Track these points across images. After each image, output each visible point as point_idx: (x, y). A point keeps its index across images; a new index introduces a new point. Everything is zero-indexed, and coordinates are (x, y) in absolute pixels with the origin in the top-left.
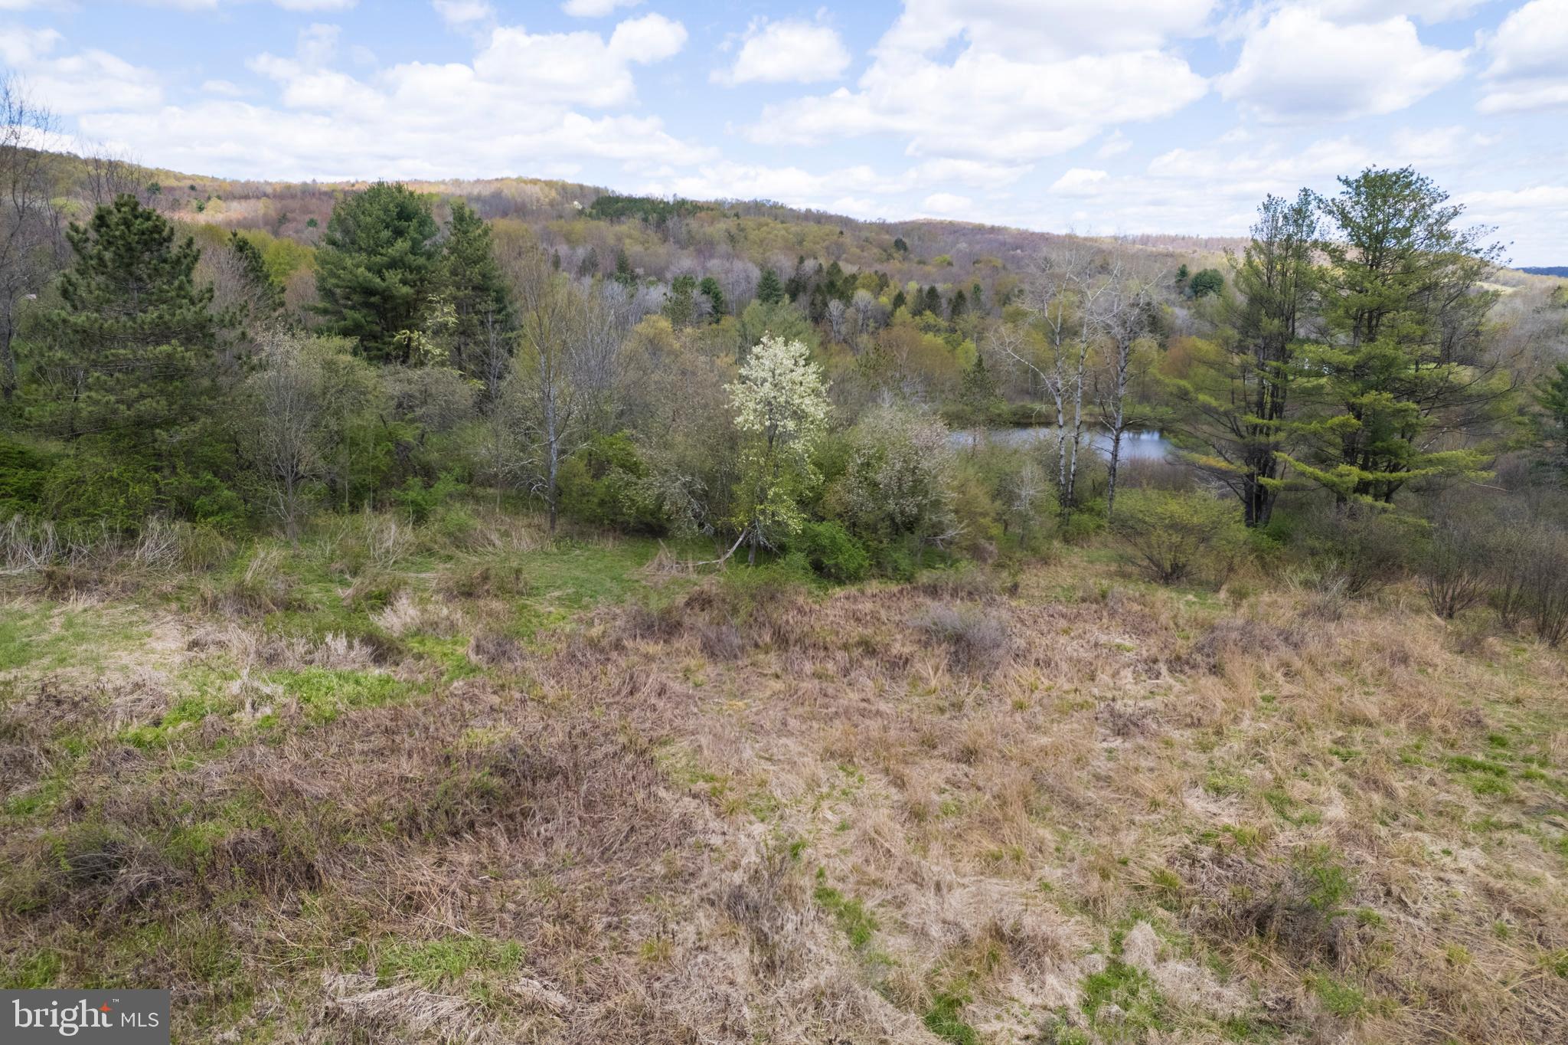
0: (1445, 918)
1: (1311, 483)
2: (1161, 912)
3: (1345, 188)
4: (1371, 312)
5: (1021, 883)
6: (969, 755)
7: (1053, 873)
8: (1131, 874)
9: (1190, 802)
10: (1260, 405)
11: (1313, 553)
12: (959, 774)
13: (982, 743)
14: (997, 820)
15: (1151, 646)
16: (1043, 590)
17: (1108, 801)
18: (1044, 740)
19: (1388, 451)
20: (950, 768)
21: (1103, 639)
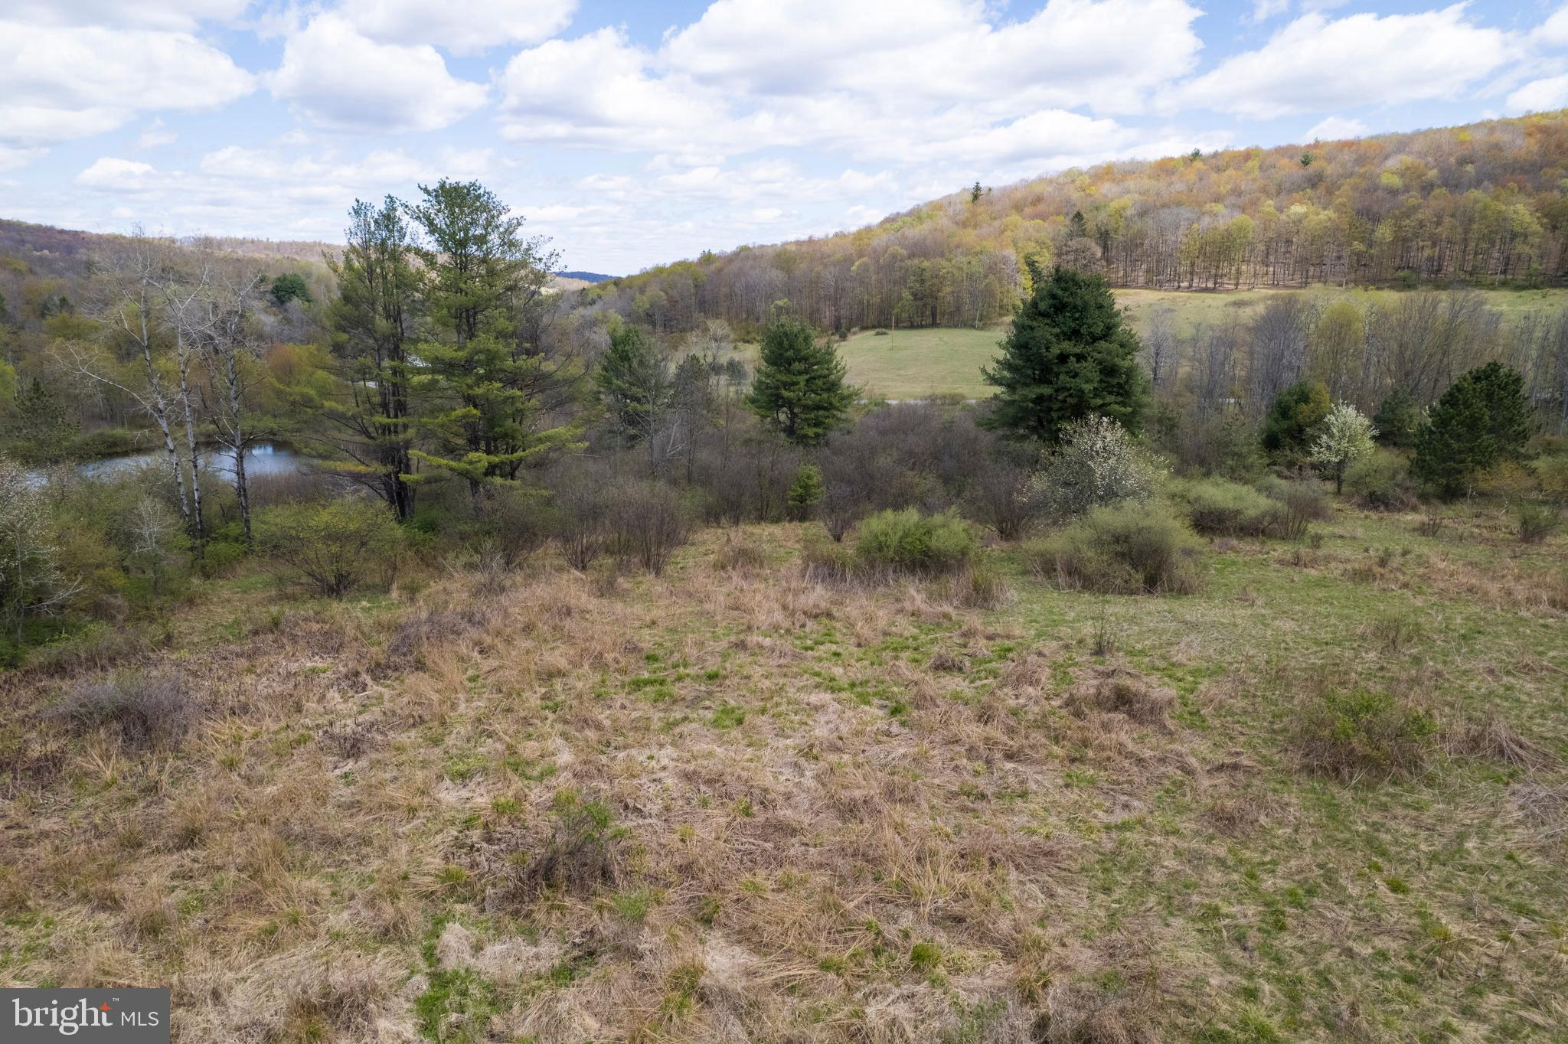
0: (667, 809)
1: (447, 474)
2: (460, 908)
3: (426, 197)
4: (467, 311)
5: (307, 946)
6: (190, 838)
7: (339, 919)
8: (415, 885)
9: (441, 795)
10: (384, 406)
11: (463, 537)
12: (187, 862)
13: (202, 817)
14: (257, 892)
15: (347, 661)
16: (202, 634)
17: (366, 824)
18: (271, 790)
19: (506, 435)
20: (172, 862)
21: (294, 667)
